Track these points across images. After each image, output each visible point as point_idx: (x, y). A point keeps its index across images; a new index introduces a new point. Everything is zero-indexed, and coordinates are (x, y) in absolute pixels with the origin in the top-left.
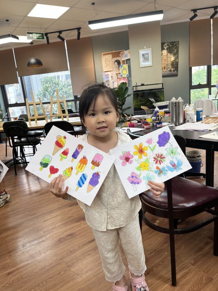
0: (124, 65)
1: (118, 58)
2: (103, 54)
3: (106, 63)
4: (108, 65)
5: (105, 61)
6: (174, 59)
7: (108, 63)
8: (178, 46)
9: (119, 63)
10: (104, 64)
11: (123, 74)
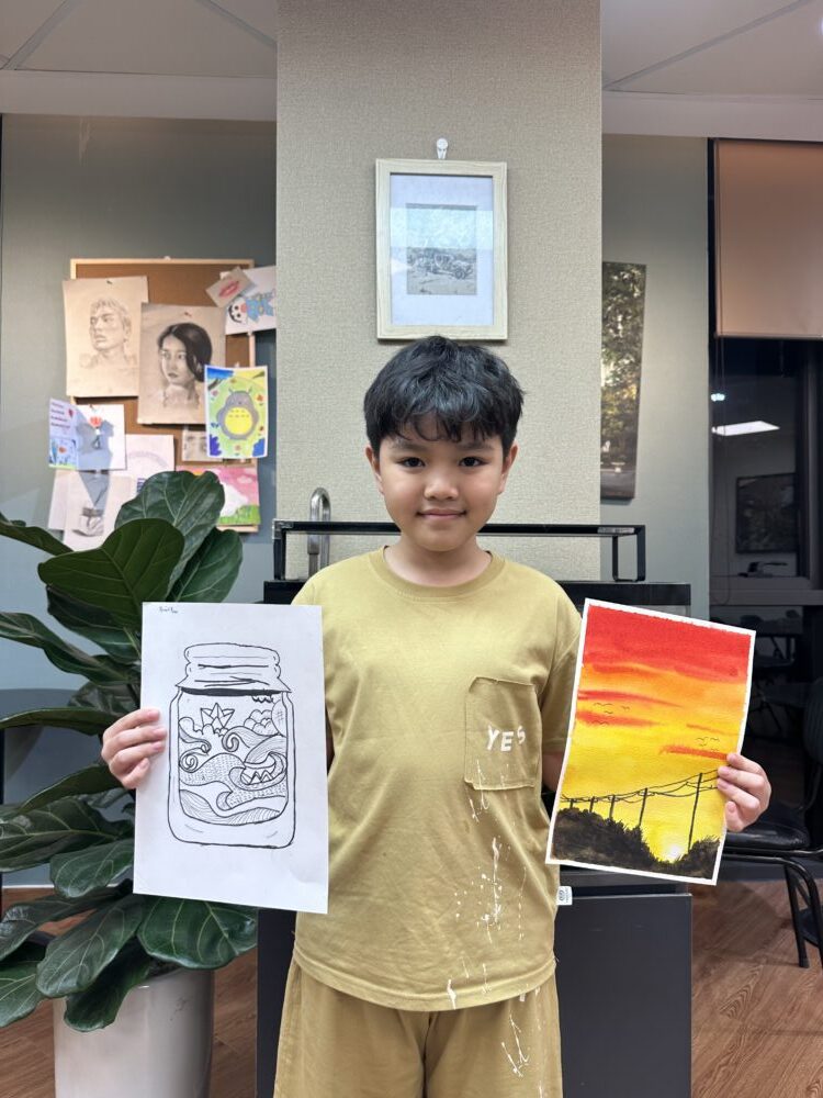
0: (238, 371)
1: (194, 315)
2: (77, 266)
3: (97, 336)
4: (112, 352)
5: (93, 320)
7: (111, 339)
8: (642, 296)
9: (196, 346)
11: (226, 432)
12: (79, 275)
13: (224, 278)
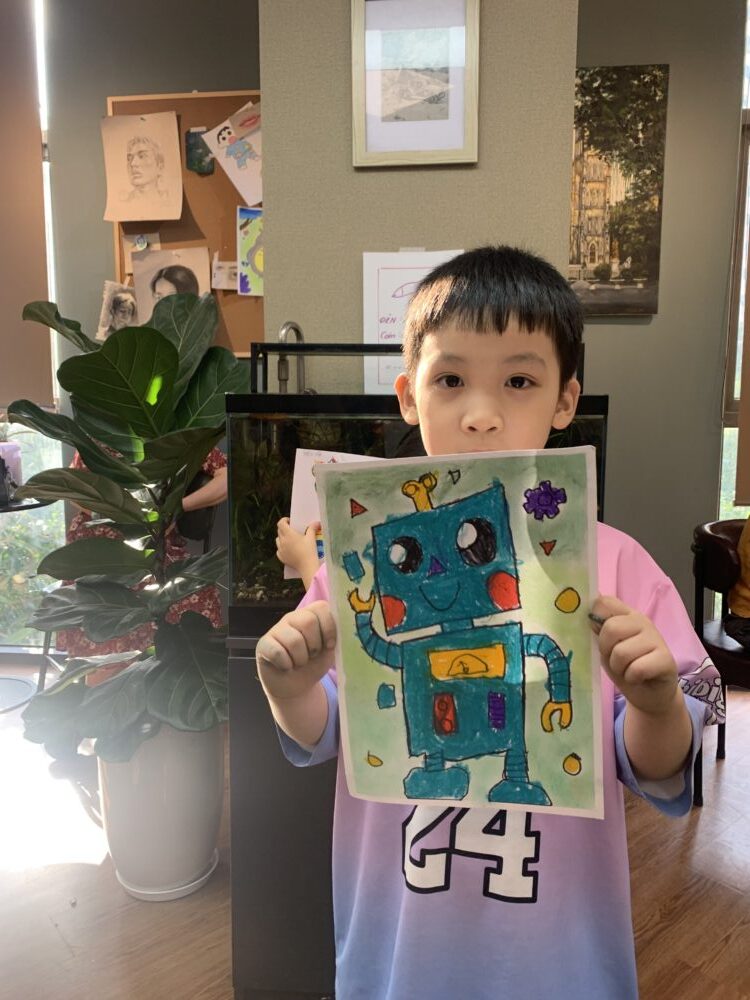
3: (135, 174)
4: (147, 188)
5: (130, 157)
6: (631, 194)
7: (146, 175)
8: (665, 100)
10: (117, 181)
12: (115, 113)
13: (247, 110)
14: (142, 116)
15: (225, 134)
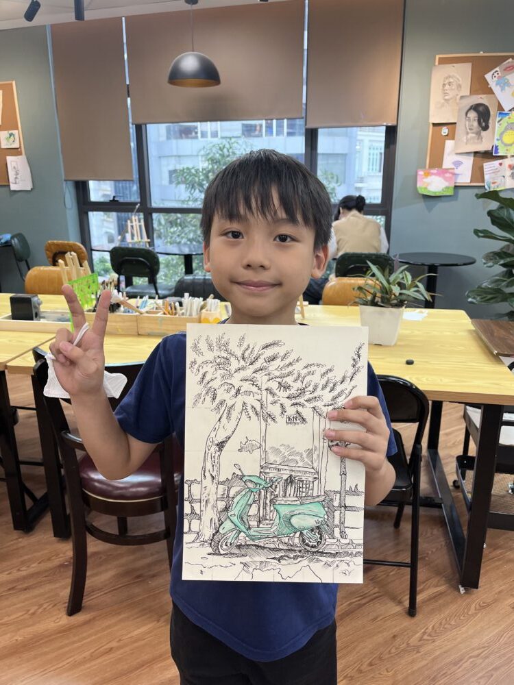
2: (440, 58)
3: (445, 94)
4: (451, 101)
5: (444, 85)
7: (451, 94)
10: (436, 97)
11: (502, 144)
12: (439, 64)
13: (509, 62)
14: (454, 65)
15: (496, 74)
